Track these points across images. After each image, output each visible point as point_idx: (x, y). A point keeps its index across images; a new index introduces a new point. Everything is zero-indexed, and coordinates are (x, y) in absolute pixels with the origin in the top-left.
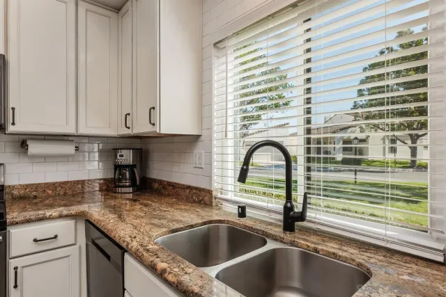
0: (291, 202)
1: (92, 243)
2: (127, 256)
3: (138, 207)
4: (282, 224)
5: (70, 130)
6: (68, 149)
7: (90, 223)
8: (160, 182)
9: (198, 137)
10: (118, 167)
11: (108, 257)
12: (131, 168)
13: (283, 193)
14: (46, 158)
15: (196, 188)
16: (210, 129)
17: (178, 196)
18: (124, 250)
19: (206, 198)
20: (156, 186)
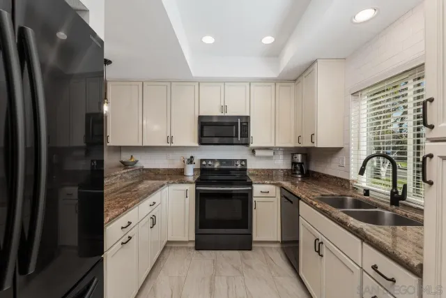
0: (396, 189)
1: (283, 196)
2: (301, 202)
3: (305, 184)
4: (389, 201)
5: (272, 145)
6: (270, 153)
7: (282, 188)
8: (318, 173)
9: (341, 149)
10: (294, 163)
11: (292, 202)
12: (301, 164)
13: (391, 183)
14: (261, 157)
15: (340, 178)
16: (349, 144)
17: (328, 182)
18: (299, 199)
19: (346, 185)
20: (315, 175)
